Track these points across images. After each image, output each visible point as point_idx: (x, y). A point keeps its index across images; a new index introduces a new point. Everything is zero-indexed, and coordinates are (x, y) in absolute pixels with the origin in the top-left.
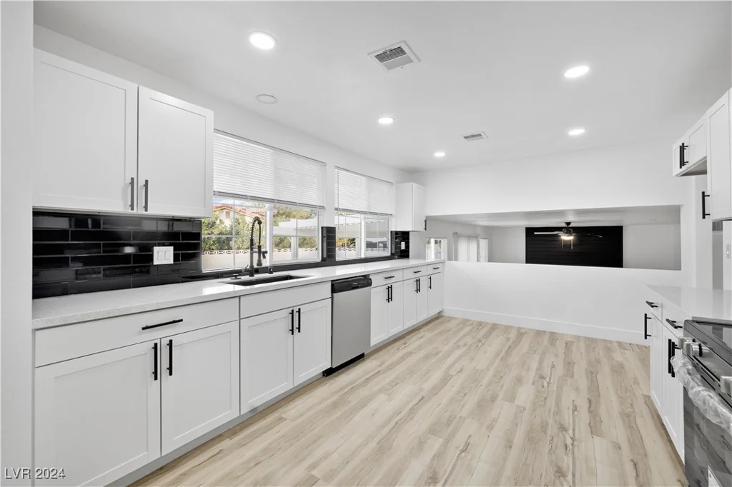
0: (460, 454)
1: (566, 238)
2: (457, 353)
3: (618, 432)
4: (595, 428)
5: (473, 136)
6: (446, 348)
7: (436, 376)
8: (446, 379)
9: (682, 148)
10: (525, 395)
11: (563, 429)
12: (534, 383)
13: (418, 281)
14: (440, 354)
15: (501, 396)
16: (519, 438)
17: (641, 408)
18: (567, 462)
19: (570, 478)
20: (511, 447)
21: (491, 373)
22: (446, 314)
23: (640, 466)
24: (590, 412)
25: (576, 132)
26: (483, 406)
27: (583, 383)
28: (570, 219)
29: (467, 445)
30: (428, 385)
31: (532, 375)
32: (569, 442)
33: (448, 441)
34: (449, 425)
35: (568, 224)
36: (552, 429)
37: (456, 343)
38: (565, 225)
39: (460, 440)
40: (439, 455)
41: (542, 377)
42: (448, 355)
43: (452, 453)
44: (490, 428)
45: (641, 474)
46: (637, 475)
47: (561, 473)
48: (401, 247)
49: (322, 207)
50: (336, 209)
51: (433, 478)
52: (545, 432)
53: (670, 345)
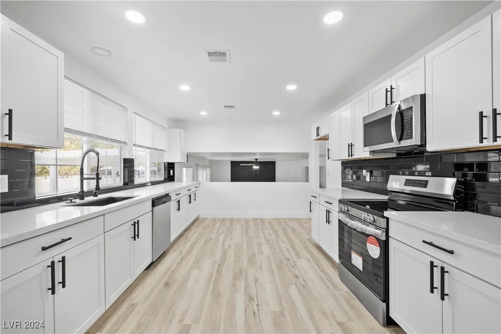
0: (255, 284)
1: (256, 167)
2: (222, 238)
3: (305, 254)
4: (299, 256)
5: (230, 106)
6: (214, 236)
7: (219, 252)
8: (225, 252)
9: (318, 128)
10: (266, 249)
11: (288, 259)
12: (266, 244)
13: (190, 196)
14: (213, 241)
15: (256, 253)
16: (275, 269)
17: (309, 244)
18: (296, 272)
19: (301, 277)
20: (274, 273)
21: (245, 243)
22: (201, 217)
23: (319, 264)
24: (294, 250)
25: (276, 113)
26: (252, 259)
27: (285, 239)
28: (258, 157)
29: (256, 279)
30: (218, 257)
31: (263, 241)
32: (293, 264)
33: (246, 281)
34: (242, 273)
35: (256, 160)
36: (285, 261)
37: (217, 232)
38: (255, 161)
39: (251, 278)
40: (247, 288)
41: (268, 240)
42: (217, 239)
43: (252, 285)
44: (261, 268)
45: (320, 267)
46: (320, 268)
47: (297, 277)
48: (170, 173)
49: (125, 143)
50: (134, 145)
51: (251, 299)
52: (283, 263)
53: (327, 211)
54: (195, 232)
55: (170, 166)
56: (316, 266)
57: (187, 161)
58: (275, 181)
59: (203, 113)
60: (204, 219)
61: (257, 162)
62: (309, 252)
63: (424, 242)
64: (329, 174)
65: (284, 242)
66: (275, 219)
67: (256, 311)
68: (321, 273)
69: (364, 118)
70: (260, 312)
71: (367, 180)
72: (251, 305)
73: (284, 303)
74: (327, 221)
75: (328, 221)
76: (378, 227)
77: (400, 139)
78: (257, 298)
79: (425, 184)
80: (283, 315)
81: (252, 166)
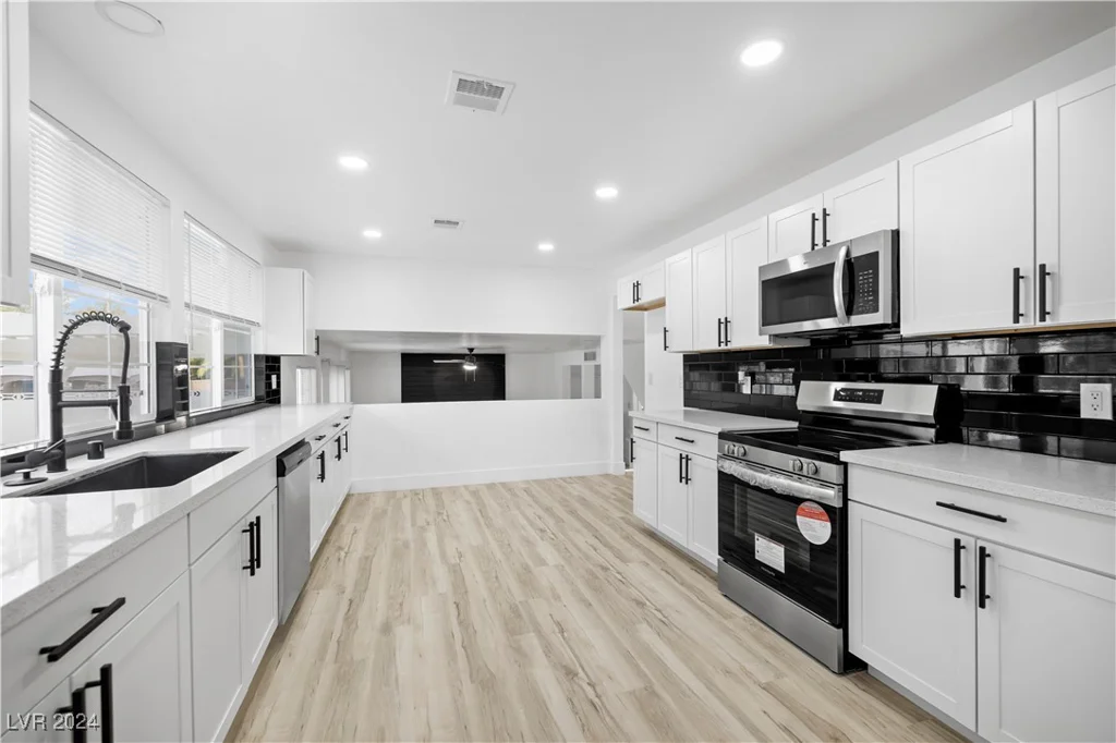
0: (563, 636)
1: (469, 367)
2: (431, 537)
3: (635, 553)
4: (624, 560)
5: (449, 222)
6: (409, 534)
7: (440, 572)
8: (456, 572)
9: (637, 286)
10: (546, 550)
11: (605, 569)
12: (542, 539)
13: (338, 440)
14: (412, 545)
15: (530, 563)
16: (588, 595)
17: (630, 530)
18: (634, 593)
19: (648, 603)
20: (590, 605)
21: (494, 545)
22: (357, 490)
23: (669, 570)
24: (605, 546)
25: (546, 247)
26: (526, 579)
27: (577, 525)
28: (475, 344)
29: (558, 624)
30: (444, 584)
31: (533, 534)
32: (620, 577)
33: (538, 631)
34: (520, 616)
35: (471, 350)
36: (600, 574)
37: (413, 525)
38: (468, 352)
39: (548, 626)
40: (548, 650)
41: (542, 531)
42: (423, 544)
43: (556, 639)
44: (557, 598)
45: (674, 575)
46: (674, 578)
47: (640, 604)
48: (270, 384)
49: (164, 299)
50: (187, 306)
51: (570, 674)
52: (597, 578)
53: (681, 458)
54: (355, 532)
55: (271, 364)
56: (663, 573)
57: (318, 352)
58: (504, 399)
59: (372, 234)
60: (366, 498)
61: (471, 356)
62: (638, 546)
63: (939, 504)
64: (651, 383)
65: (578, 531)
66: (535, 481)
67: (596, 700)
68: (682, 589)
69: (760, 268)
70: (604, 698)
71: (744, 392)
72: (576, 688)
73: (642, 666)
74: (681, 478)
75: (685, 478)
76: (825, 484)
77: (849, 312)
78: (583, 669)
79: (876, 397)
80: (654, 693)
81: (462, 364)
